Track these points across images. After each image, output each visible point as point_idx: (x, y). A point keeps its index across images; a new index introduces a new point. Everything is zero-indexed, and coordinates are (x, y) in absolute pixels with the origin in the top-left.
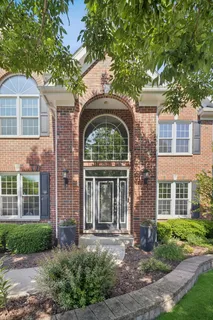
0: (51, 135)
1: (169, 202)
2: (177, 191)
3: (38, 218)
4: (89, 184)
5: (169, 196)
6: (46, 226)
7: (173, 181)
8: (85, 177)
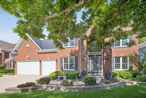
0: (78, 46)
1: (119, 64)
2: (123, 60)
3: (74, 70)
4: (89, 59)
5: (119, 62)
6: (76, 72)
7: (121, 57)
8: (88, 57)
